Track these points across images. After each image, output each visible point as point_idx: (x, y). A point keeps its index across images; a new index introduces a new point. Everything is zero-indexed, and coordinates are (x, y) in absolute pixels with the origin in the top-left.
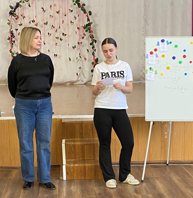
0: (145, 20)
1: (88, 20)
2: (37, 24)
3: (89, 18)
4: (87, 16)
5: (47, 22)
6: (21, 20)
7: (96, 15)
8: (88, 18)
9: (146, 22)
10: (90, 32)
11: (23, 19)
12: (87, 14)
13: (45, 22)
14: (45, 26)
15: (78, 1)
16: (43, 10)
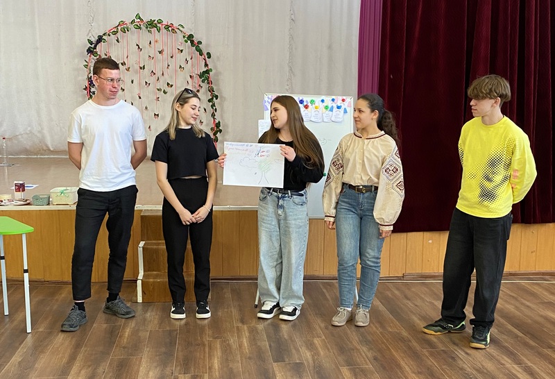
0: (291, 70)
1: (206, 65)
2: (129, 68)
3: (208, 63)
4: (205, 59)
5: (144, 66)
7: (218, 58)
8: (205, 62)
9: (292, 72)
10: (208, 83)
12: (205, 57)
13: (142, 66)
14: (141, 72)
15: (191, 37)
16: (139, 48)
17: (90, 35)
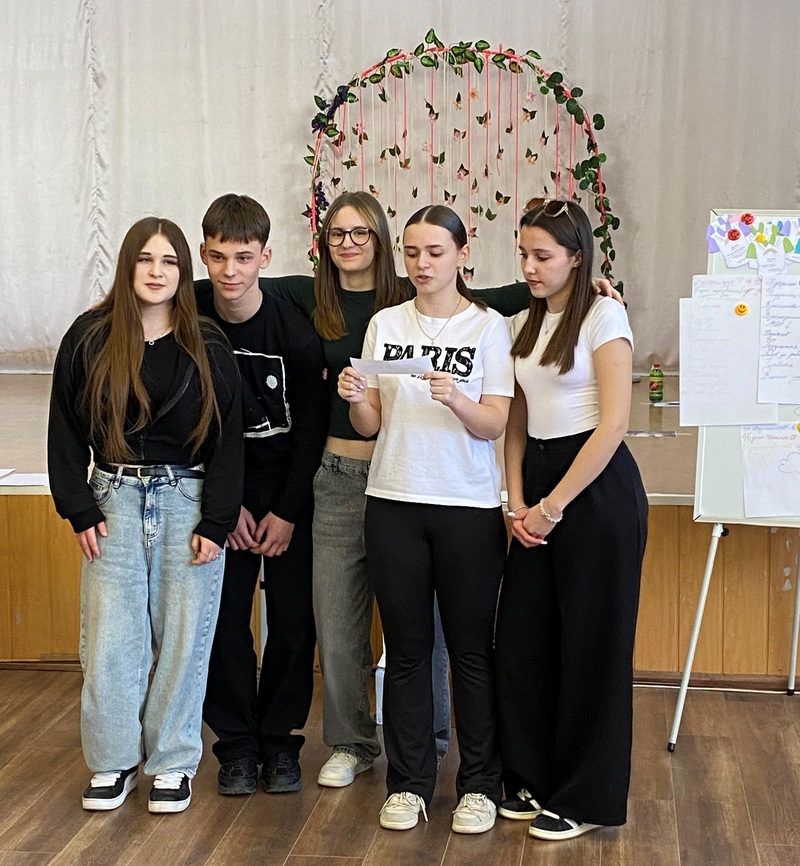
1: (592, 146)
2: (408, 161)
3: (596, 140)
4: (588, 132)
5: (443, 155)
6: (353, 147)
8: (591, 139)
10: (596, 190)
11: (360, 142)
12: (589, 125)
13: (437, 155)
14: (436, 170)
15: (556, 78)
16: (432, 111)
17: (322, 85)
